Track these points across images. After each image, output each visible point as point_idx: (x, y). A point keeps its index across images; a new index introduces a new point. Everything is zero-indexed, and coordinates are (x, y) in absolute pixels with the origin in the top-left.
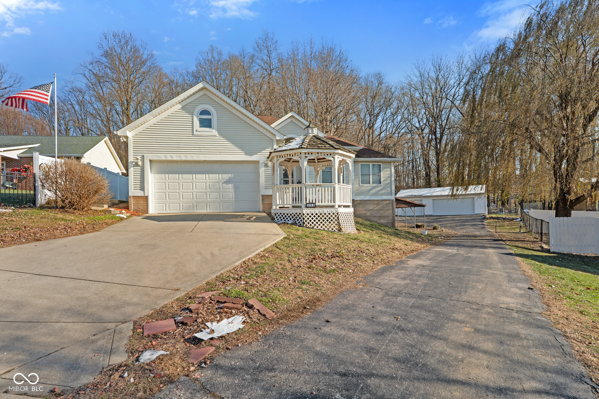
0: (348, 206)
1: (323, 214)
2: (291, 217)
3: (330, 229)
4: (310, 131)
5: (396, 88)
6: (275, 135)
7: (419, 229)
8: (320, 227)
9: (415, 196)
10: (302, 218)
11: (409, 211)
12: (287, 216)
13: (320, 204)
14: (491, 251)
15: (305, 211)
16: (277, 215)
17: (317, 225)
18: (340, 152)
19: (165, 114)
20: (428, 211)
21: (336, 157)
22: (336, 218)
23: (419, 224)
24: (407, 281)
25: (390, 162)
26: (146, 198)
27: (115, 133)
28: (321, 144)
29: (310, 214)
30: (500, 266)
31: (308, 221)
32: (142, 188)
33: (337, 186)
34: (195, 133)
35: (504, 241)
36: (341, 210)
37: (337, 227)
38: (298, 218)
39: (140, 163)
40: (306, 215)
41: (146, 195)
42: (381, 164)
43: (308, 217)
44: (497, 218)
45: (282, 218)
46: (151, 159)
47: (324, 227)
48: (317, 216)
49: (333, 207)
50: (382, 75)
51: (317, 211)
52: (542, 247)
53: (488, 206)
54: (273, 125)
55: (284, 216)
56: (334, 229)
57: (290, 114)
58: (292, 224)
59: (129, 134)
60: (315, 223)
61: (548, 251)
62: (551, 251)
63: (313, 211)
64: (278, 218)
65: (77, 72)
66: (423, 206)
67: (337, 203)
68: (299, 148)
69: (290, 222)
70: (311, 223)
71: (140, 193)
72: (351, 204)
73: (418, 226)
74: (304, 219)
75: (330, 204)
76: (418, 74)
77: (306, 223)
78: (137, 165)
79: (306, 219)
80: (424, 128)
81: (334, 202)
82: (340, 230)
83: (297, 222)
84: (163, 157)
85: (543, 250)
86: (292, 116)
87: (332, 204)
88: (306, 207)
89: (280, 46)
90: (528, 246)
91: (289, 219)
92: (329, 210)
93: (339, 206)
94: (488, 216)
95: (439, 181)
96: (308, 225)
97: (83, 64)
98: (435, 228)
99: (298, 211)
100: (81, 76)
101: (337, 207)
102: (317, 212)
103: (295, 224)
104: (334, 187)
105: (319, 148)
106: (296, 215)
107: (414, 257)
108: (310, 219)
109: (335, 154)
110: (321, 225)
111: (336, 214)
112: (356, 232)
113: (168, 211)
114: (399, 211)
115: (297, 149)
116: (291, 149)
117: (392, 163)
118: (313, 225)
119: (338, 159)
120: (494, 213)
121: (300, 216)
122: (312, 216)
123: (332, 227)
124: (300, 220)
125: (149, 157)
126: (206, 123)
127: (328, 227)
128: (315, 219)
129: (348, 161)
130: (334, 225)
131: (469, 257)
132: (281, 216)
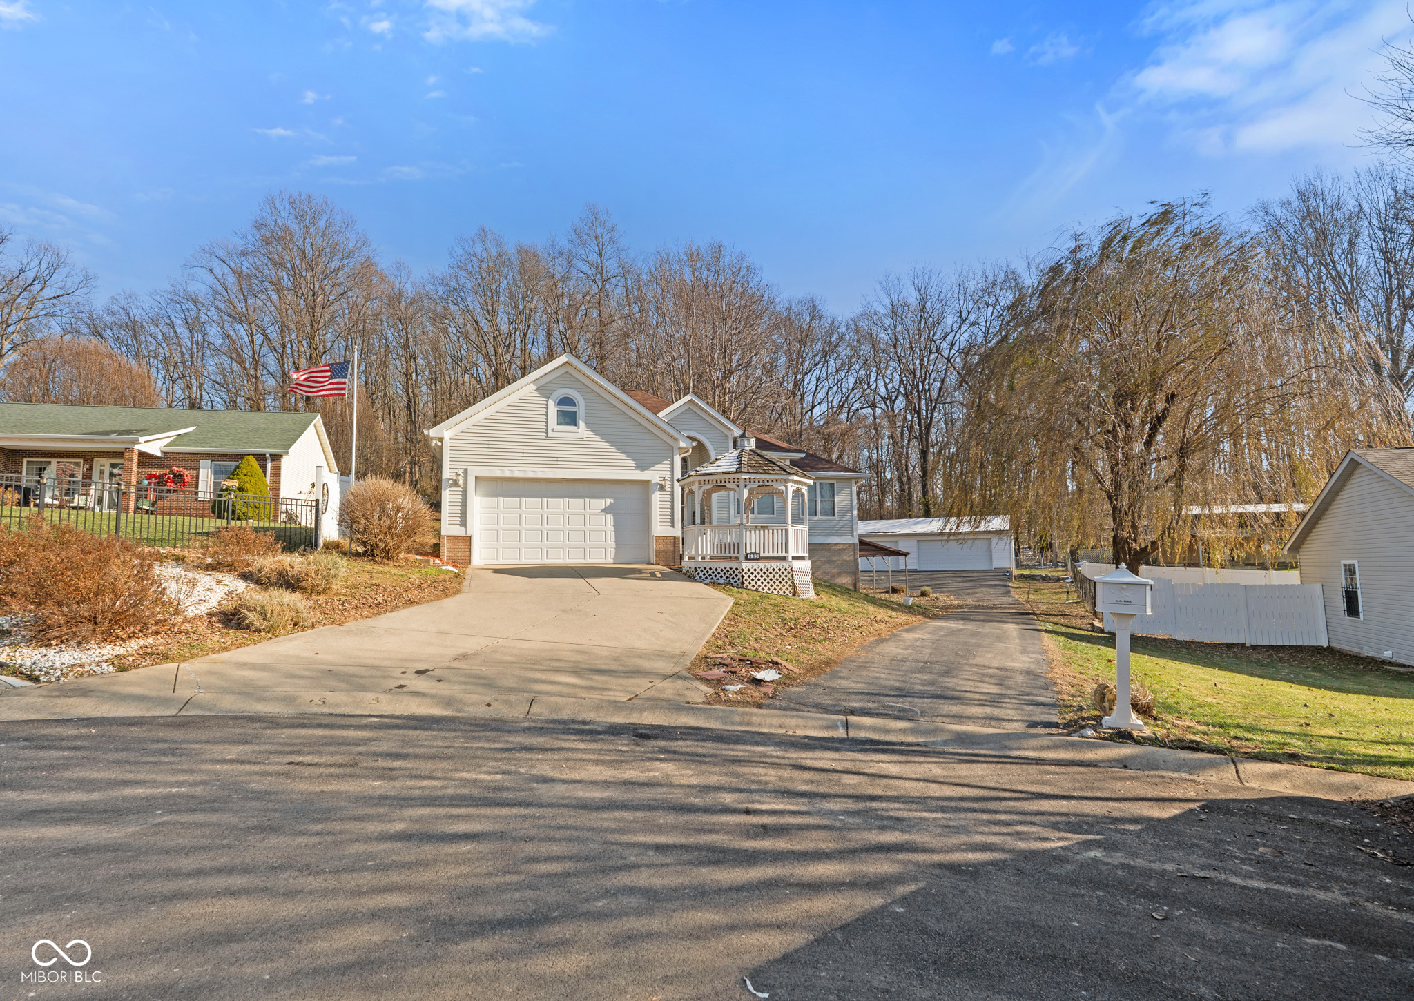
0: (803, 558)
1: (771, 570)
2: (722, 574)
3: (781, 593)
4: (746, 443)
5: (848, 326)
6: (676, 440)
7: (895, 595)
8: (766, 589)
9: (886, 535)
10: (739, 576)
11: (879, 563)
12: (716, 573)
13: (766, 554)
14: (1012, 626)
15: (746, 565)
16: (699, 571)
17: (763, 586)
18: (795, 478)
19: (503, 403)
20: (911, 563)
21: (789, 485)
22: (789, 576)
23: (897, 586)
24: (910, 651)
25: (850, 479)
26: (468, 540)
27: (426, 432)
28: (766, 465)
29: (752, 570)
30: (1017, 641)
31: (750, 580)
32: (463, 523)
33: (790, 528)
34: (550, 434)
35: (1035, 615)
36: (796, 564)
37: (790, 589)
38: (734, 575)
39: (461, 482)
40: (746, 570)
41: (468, 534)
42: (835, 482)
43: (749, 573)
44: (1032, 578)
45: (707, 575)
46: (479, 474)
47: (772, 589)
48: (761, 573)
49: (784, 558)
50: (817, 302)
51: (763, 564)
52: (1092, 624)
53: (1016, 555)
54: (661, 414)
55: (710, 572)
56: (787, 592)
57: (688, 398)
58: (726, 584)
59: (447, 435)
60: (759, 583)
61: (1102, 631)
62: (1106, 631)
63: (756, 565)
64: (701, 574)
65: (196, 264)
66: (905, 555)
67: (791, 554)
68: (736, 472)
69: (721, 581)
70: (753, 583)
71: (458, 531)
72: (807, 555)
73: (895, 591)
74: (743, 577)
75: (780, 555)
76: (887, 301)
77: (746, 583)
78: (456, 484)
79: (746, 577)
80: (896, 397)
81: (786, 552)
82: (795, 593)
83: (732, 581)
84: (497, 472)
85: (1094, 629)
86: (691, 401)
87: (784, 554)
88: (746, 558)
89: (621, 236)
90: (1074, 622)
91: (718, 576)
92: (779, 564)
93: (794, 558)
94: (1015, 572)
95: (927, 505)
96: (750, 587)
97: (207, 248)
98: (924, 594)
99: (734, 565)
100: (204, 271)
101: (790, 559)
102: (762, 567)
103: (728, 583)
104: (786, 530)
105: (766, 472)
106: (731, 572)
107: (908, 631)
108: (752, 577)
109: (787, 481)
110: (769, 586)
111: (789, 570)
112: (816, 597)
113: (502, 562)
114: (863, 563)
115: (733, 472)
116: (724, 473)
117: (853, 482)
118: (756, 586)
119: (791, 487)
120: (1028, 567)
121: (737, 572)
122: (755, 573)
123: (784, 589)
124: (736, 579)
125: (474, 471)
126: (569, 418)
127: (778, 589)
128: (759, 577)
129: (804, 491)
130: (787, 586)
131: (980, 632)
132: (705, 571)
